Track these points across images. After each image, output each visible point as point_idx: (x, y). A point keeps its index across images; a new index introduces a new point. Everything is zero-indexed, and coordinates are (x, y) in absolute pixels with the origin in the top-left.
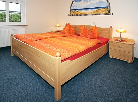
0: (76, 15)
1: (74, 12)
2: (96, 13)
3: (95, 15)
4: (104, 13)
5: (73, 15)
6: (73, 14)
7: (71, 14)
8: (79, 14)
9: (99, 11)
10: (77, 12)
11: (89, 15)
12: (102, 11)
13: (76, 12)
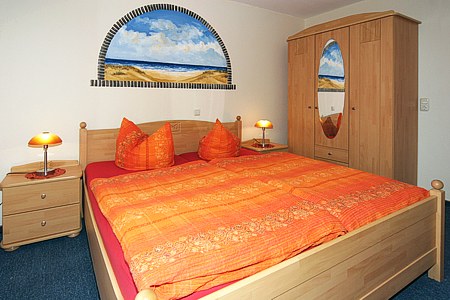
0: (134, 84)
1: (124, 71)
2: (201, 82)
3: (199, 86)
4: (219, 83)
5: (116, 84)
6: (115, 78)
7: (108, 77)
8: (148, 80)
9: (208, 76)
10: (139, 71)
11: (182, 86)
12: (216, 78)
13: (131, 71)
